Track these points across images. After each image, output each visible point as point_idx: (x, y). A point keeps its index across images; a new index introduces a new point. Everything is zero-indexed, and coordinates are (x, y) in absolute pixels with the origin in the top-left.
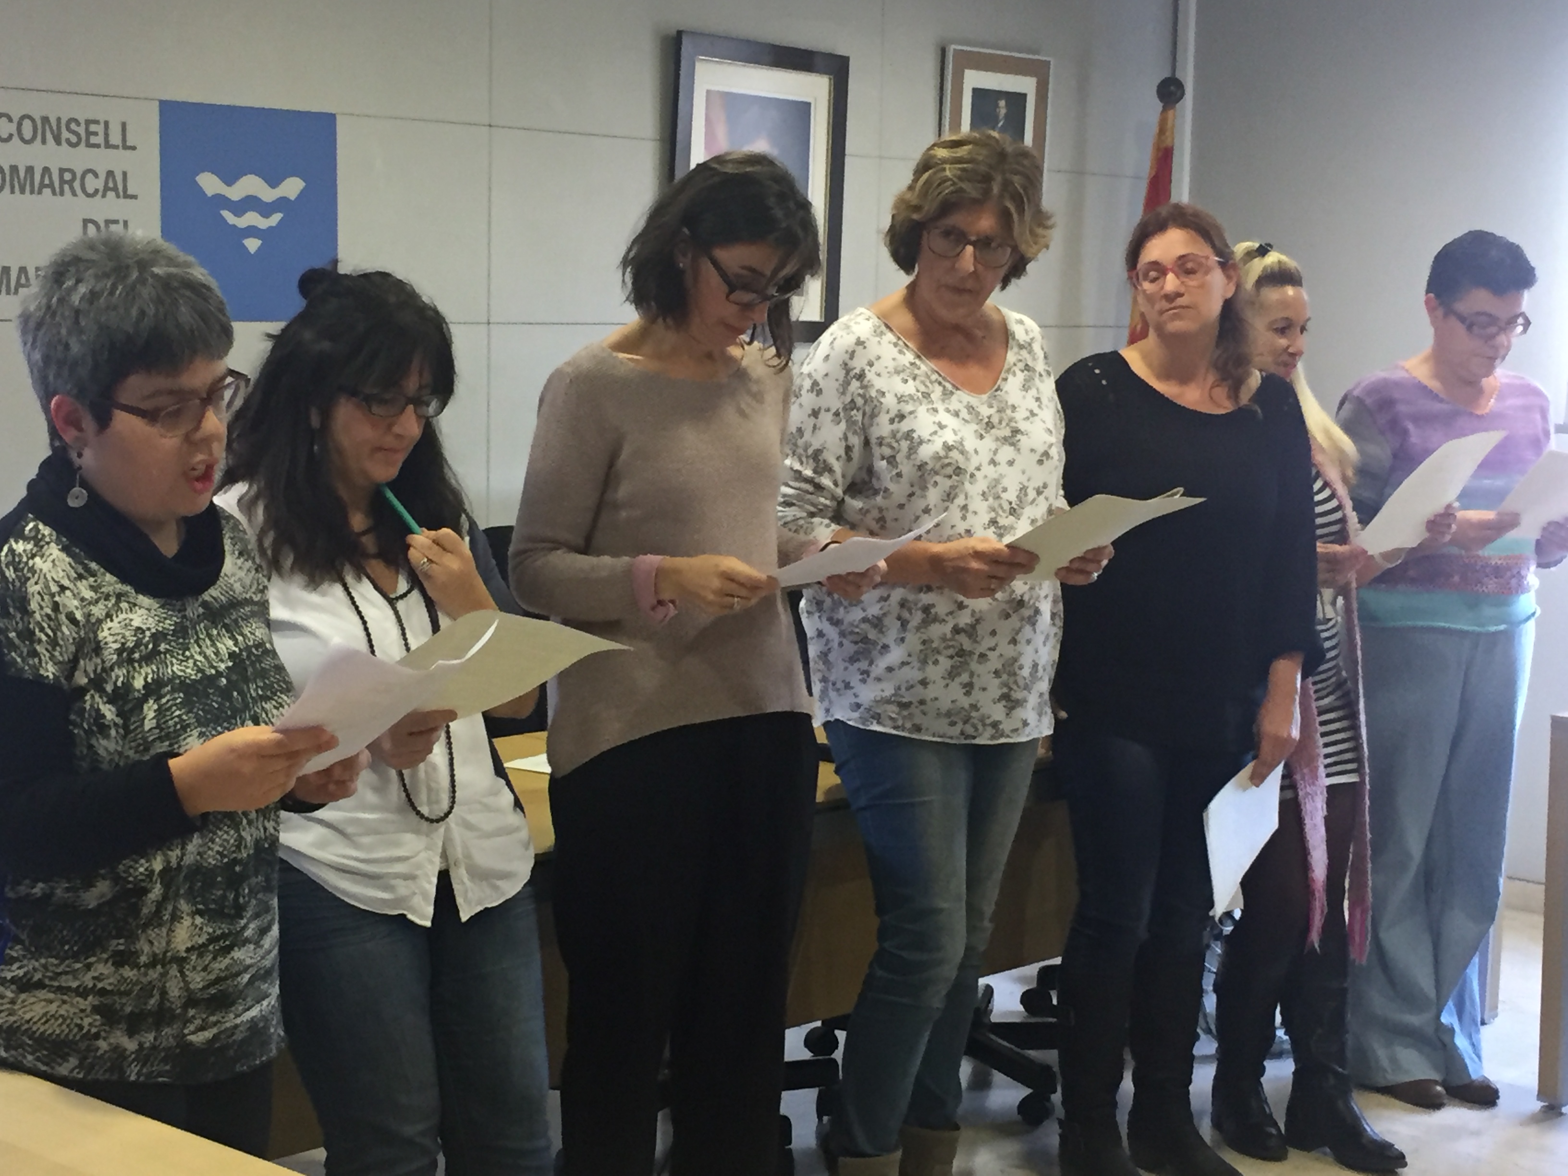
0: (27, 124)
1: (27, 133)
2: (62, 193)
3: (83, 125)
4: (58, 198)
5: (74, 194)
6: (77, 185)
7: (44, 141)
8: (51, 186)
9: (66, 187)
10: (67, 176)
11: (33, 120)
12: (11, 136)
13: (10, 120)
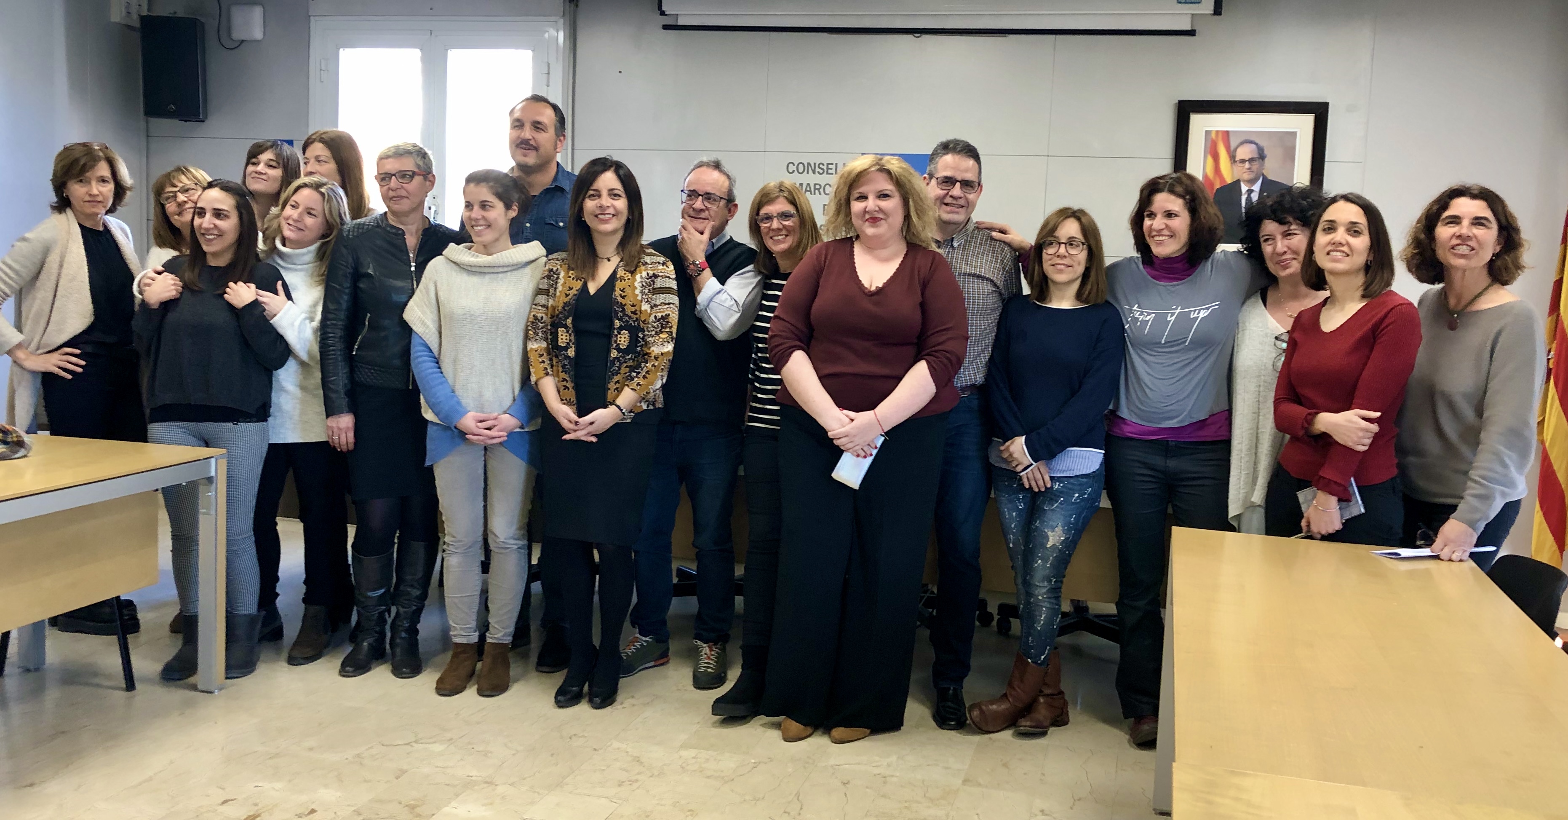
0: (801, 166)
1: (801, 170)
2: (815, 194)
3: (825, 165)
4: (813, 195)
5: (820, 194)
6: (821, 190)
7: (808, 173)
8: (810, 191)
9: (817, 191)
10: (818, 187)
11: (803, 164)
12: (794, 171)
13: (794, 165)
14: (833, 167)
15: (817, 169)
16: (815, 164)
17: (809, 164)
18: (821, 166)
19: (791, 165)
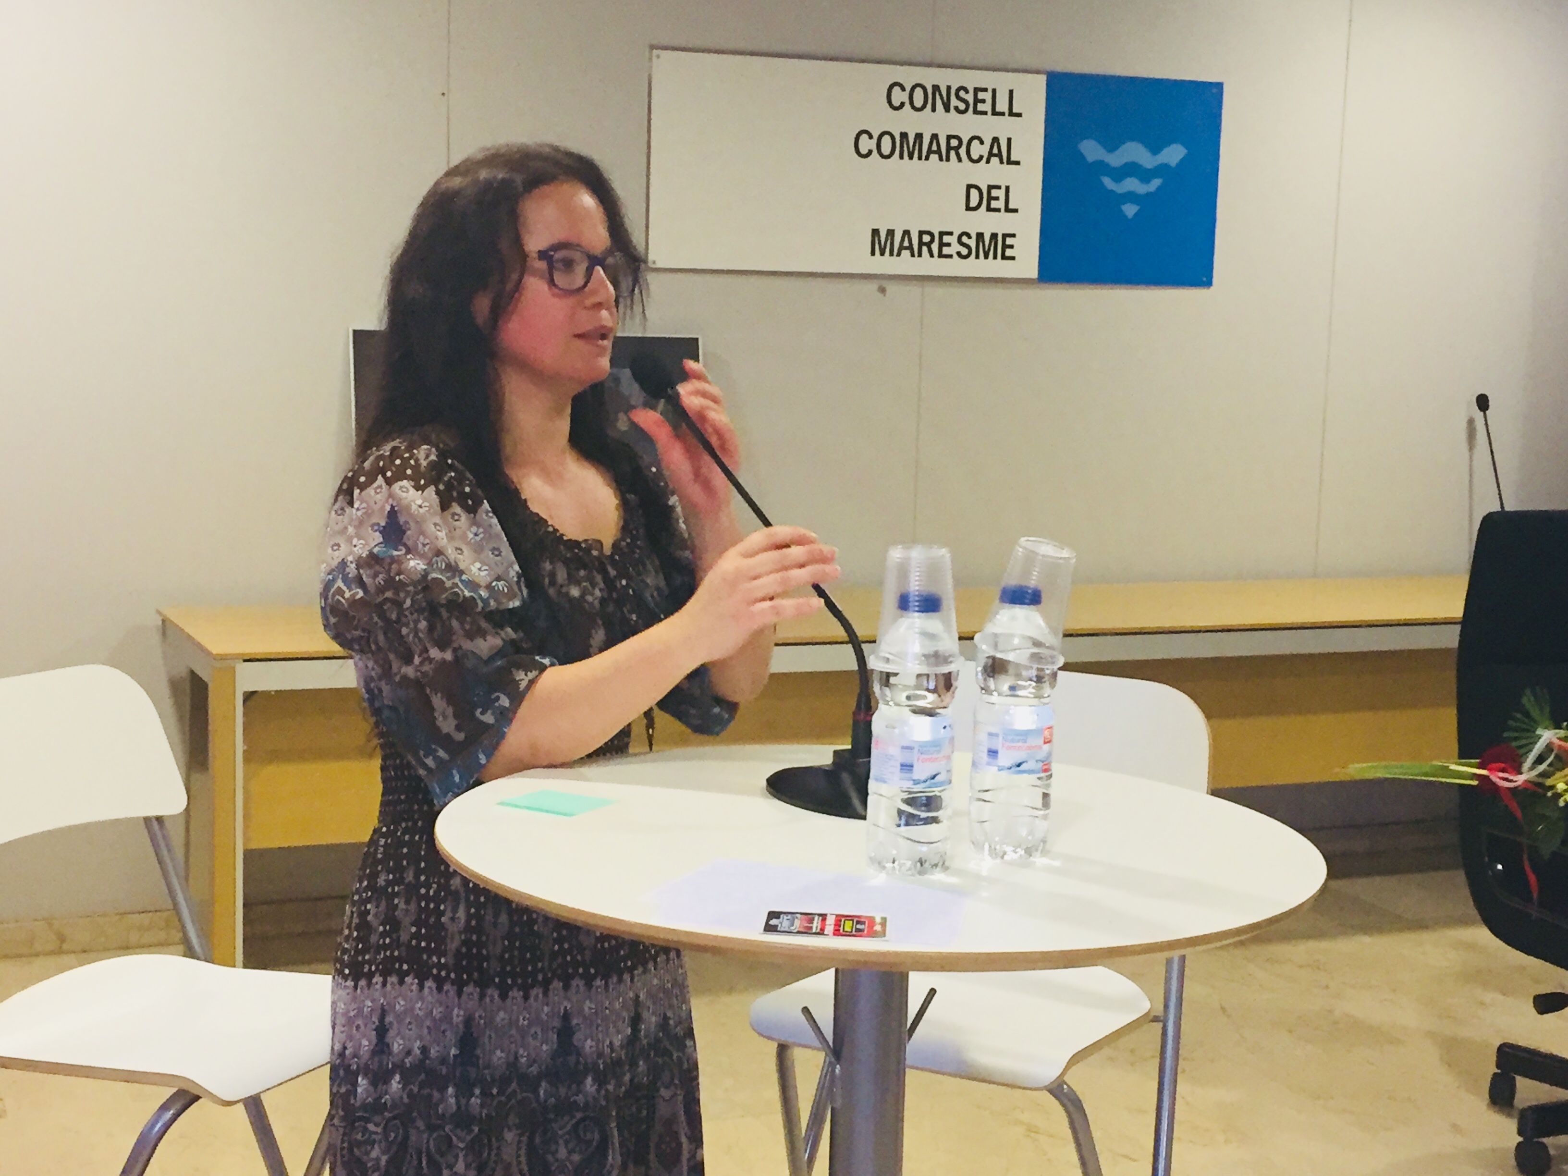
0: (919, 92)
1: (918, 103)
2: (948, 159)
3: (971, 91)
4: (944, 163)
5: (960, 160)
6: (963, 151)
7: (933, 109)
8: (938, 152)
9: (953, 153)
10: (954, 143)
11: (924, 89)
12: (902, 104)
13: (903, 89)
14: (988, 96)
15: (954, 102)
16: (949, 88)
17: (936, 88)
18: (962, 94)
19: (897, 89)
